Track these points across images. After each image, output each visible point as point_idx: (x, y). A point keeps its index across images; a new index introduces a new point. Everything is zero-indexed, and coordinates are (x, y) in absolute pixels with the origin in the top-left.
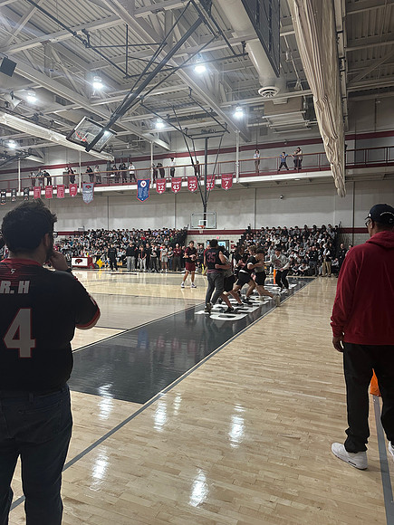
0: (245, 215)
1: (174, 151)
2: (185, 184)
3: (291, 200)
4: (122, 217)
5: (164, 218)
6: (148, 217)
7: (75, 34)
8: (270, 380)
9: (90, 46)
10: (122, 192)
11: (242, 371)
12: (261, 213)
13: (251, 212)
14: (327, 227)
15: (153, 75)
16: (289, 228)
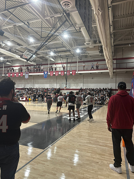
0: (80, 84)
1: (56, 62)
2: (60, 73)
3: (95, 79)
4: (38, 84)
5: (53, 84)
6: (47, 84)
7: (24, 23)
8: (88, 142)
9: (30, 27)
10: (38, 75)
11: (78, 138)
12: (85, 83)
13: (82, 83)
14: (107, 89)
15: (50, 37)
16: (94, 89)
